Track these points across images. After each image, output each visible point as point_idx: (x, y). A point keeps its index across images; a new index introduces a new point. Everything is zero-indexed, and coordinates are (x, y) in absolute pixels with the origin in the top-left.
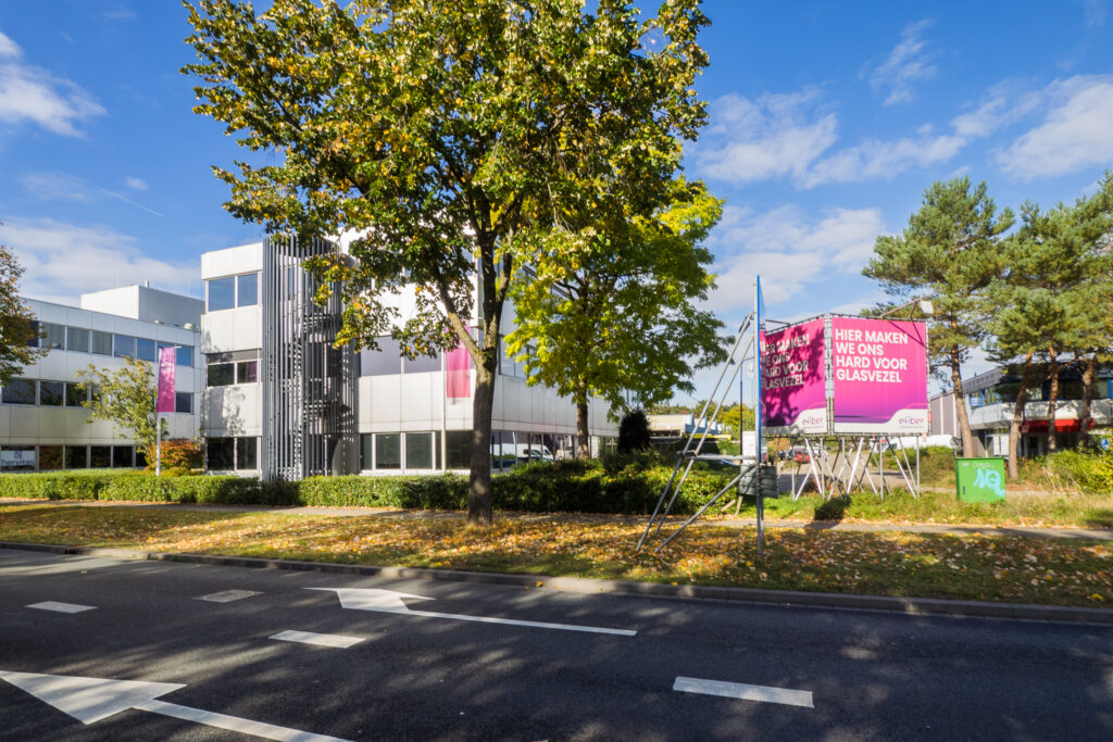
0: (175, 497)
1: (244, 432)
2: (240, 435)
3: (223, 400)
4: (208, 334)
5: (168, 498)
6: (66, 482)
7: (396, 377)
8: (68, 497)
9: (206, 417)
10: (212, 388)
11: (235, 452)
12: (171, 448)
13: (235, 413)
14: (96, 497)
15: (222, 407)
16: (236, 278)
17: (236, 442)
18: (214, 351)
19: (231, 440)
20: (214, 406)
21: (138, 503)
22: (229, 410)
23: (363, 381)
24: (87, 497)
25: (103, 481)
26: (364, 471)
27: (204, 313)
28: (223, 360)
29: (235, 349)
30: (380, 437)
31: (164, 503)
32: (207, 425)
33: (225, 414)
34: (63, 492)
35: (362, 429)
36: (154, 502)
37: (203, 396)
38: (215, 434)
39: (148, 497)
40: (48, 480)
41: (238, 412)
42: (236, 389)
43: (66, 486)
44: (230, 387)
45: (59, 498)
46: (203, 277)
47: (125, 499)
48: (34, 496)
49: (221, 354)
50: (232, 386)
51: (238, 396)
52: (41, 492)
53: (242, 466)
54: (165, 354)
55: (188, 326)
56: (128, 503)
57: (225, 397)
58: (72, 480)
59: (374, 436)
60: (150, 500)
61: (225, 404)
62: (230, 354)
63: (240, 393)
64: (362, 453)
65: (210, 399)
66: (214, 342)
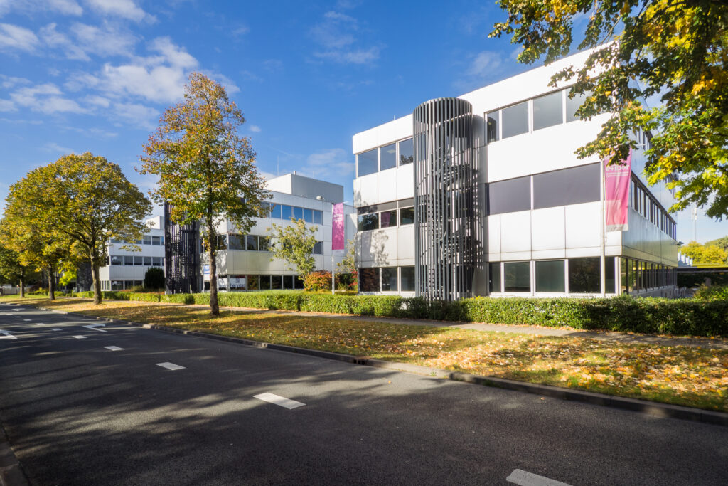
0: (357, 310)
1: (388, 264)
2: (385, 265)
3: (371, 241)
4: (359, 194)
5: (351, 311)
6: (278, 298)
7: (527, 213)
8: (281, 308)
9: (359, 254)
10: (362, 232)
11: (381, 278)
12: (319, 277)
13: (380, 249)
14: (299, 309)
15: (370, 246)
16: (379, 149)
17: (381, 271)
18: (363, 205)
19: (377, 269)
20: (364, 245)
21: (329, 314)
22: (376, 248)
23: (493, 220)
24: (293, 309)
25: (303, 298)
26: (492, 294)
27: (355, 178)
28: (370, 212)
29: (380, 202)
30: (510, 265)
31: (348, 315)
32: (359, 259)
33: (372, 250)
34: (277, 305)
35: (492, 258)
36: (340, 315)
37: (357, 238)
38: (365, 265)
39: (336, 310)
40: (268, 297)
41: (383, 248)
42: (380, 232)
43: (279, 301)
44: (376, 231)
45: (275, 309)
46: (354, 153)
47: (319, 311)
48: (259, 307)
49: (368, 207)
50: (378, 230)
51: (383, 237)
52: (263, 304)
53: (386, 288)
54: (336, 209)
55: (318, 198)
56: (322, 314)
57: (373, 239)
58: (282, 297)
59: (502, 264)
60: (338, 312)
61: (373, 243)
62: (375, 207)
63: (384, 234)
64: (491, 278)
65: (361, 240)
66: (363, 199)
